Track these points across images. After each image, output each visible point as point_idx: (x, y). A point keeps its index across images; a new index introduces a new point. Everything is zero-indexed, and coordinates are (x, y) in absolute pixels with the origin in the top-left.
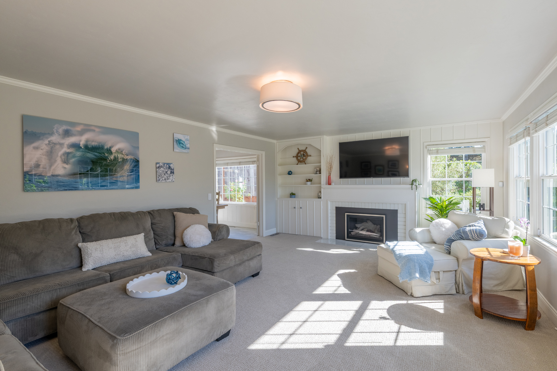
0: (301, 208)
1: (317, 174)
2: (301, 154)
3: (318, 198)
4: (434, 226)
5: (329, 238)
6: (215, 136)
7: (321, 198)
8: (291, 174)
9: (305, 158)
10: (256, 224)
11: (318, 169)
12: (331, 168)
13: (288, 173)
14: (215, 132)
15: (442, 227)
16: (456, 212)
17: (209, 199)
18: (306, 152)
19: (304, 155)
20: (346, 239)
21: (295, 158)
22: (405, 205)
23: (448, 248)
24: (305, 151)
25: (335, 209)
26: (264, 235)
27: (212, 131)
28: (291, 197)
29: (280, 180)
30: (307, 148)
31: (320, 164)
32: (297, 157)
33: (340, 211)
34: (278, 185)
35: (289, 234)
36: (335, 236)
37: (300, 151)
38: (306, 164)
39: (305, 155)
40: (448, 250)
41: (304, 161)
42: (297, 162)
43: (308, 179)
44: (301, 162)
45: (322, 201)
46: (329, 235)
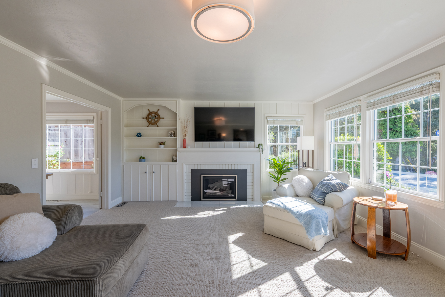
0: (154, 172)
1: (171, 137)
2: (152, 116)
3: (173, 161)
4: (297, 182)
5: (185, 200)
6: (45, 73)
7: (176, 161)
8: (140, 137)
9: (157, 121)
10: (98, 195)
11: (173, 132)
12: (185, 131)
13: (137, 136)
14: (45, 68)
15: (303, 182)
16: (305, 169)
17: (33, 167)
18: (158, 114)
19: (155, 117)
20: (202, 200)
21: (145, 120)
22: (253, 165)
23: (323, 200)
24: (156, 113)
25: (190, 171)
26: (110, 207)
27: (40, 65)
28: (140, 161)
29: (126, 142)
30: (159, 110)
31: (175, 127)
32: (147, 118)
33: (195, 174)
34: (124, 149)
35: (139, 201)
36: (191, 198)
37: (150, 113)
38: (158, 126)
39: (157, 116)
40: (322, 201)
41: (156, 123)
42: (147, 124)
43: (160, 142)
44: (152, 124)
45: (178, 164)
46: (185, 197)
